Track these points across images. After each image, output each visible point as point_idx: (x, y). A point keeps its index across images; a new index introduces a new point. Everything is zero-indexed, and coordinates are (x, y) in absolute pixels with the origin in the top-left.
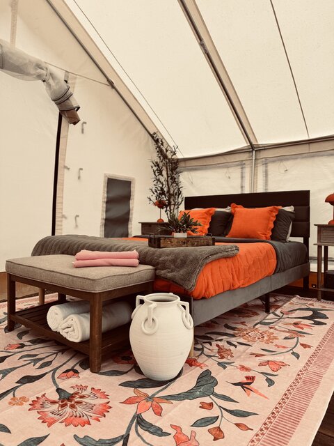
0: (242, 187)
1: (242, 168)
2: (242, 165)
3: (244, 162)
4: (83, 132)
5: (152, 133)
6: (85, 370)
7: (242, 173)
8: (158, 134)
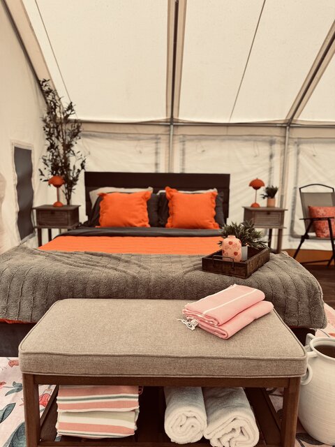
0: (157, 165)
1: (157, 143)
2: (156, 138)
3: (159, 136)
5: (41, 79)
7: (157, 149)
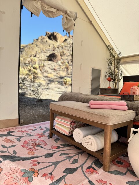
4: (82, 45)
5: (107, 45)
6: (100, 168)
8: (111, 46)
